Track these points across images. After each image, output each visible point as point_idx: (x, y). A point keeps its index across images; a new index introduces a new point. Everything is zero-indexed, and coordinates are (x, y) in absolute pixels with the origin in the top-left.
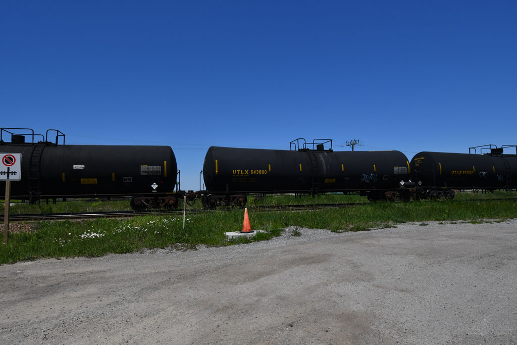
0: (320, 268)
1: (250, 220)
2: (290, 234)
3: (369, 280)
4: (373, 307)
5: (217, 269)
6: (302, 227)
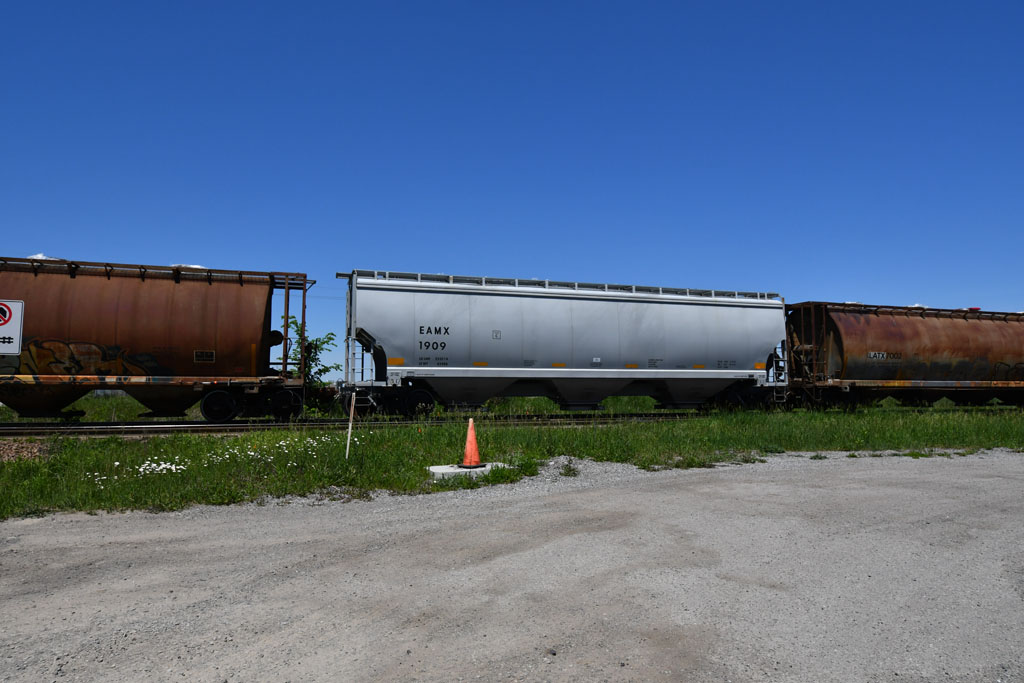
0: (614, 539)
1: (478, 442)
2: (556, 472)
3: (709, 565)
4: (714, 619)
5: (409, 538)
6: (581, 458)
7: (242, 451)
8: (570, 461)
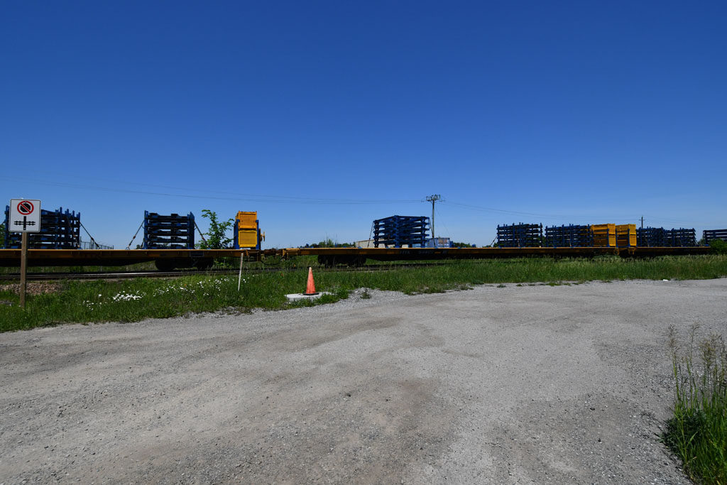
0: (388, 333)
2: (359, 296)
3: (438, 345)
4: (439, 374)
5: (271, 335)
6: (373, 289)
7: (177, 286)
8: (366, 291)
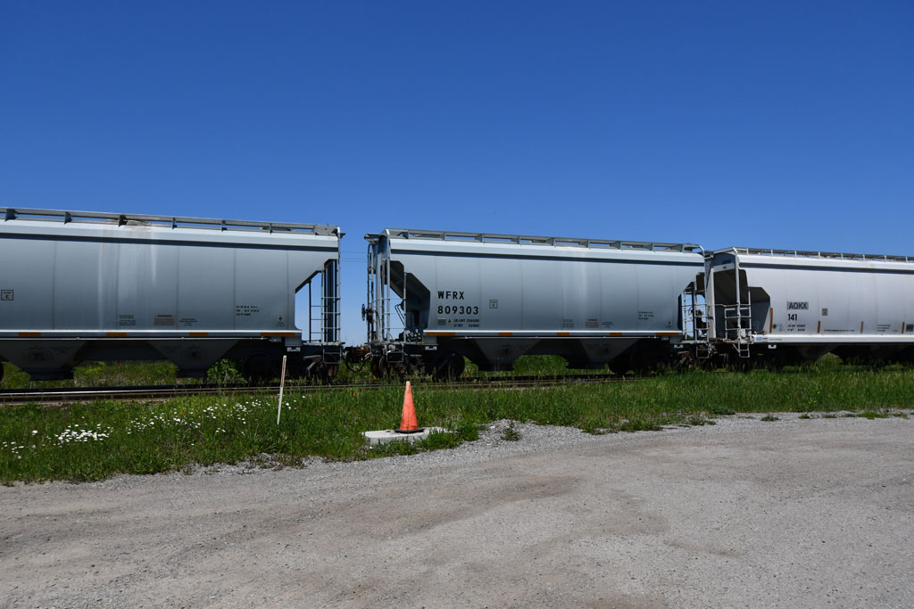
0: (557, 506)
1: (416, 405)
2: (498, 436)
3: (657, 532)
4: (663, 587)
5: (343, 507)
6: (523, 422)
7: (168, 417)
8: (512, 425)
